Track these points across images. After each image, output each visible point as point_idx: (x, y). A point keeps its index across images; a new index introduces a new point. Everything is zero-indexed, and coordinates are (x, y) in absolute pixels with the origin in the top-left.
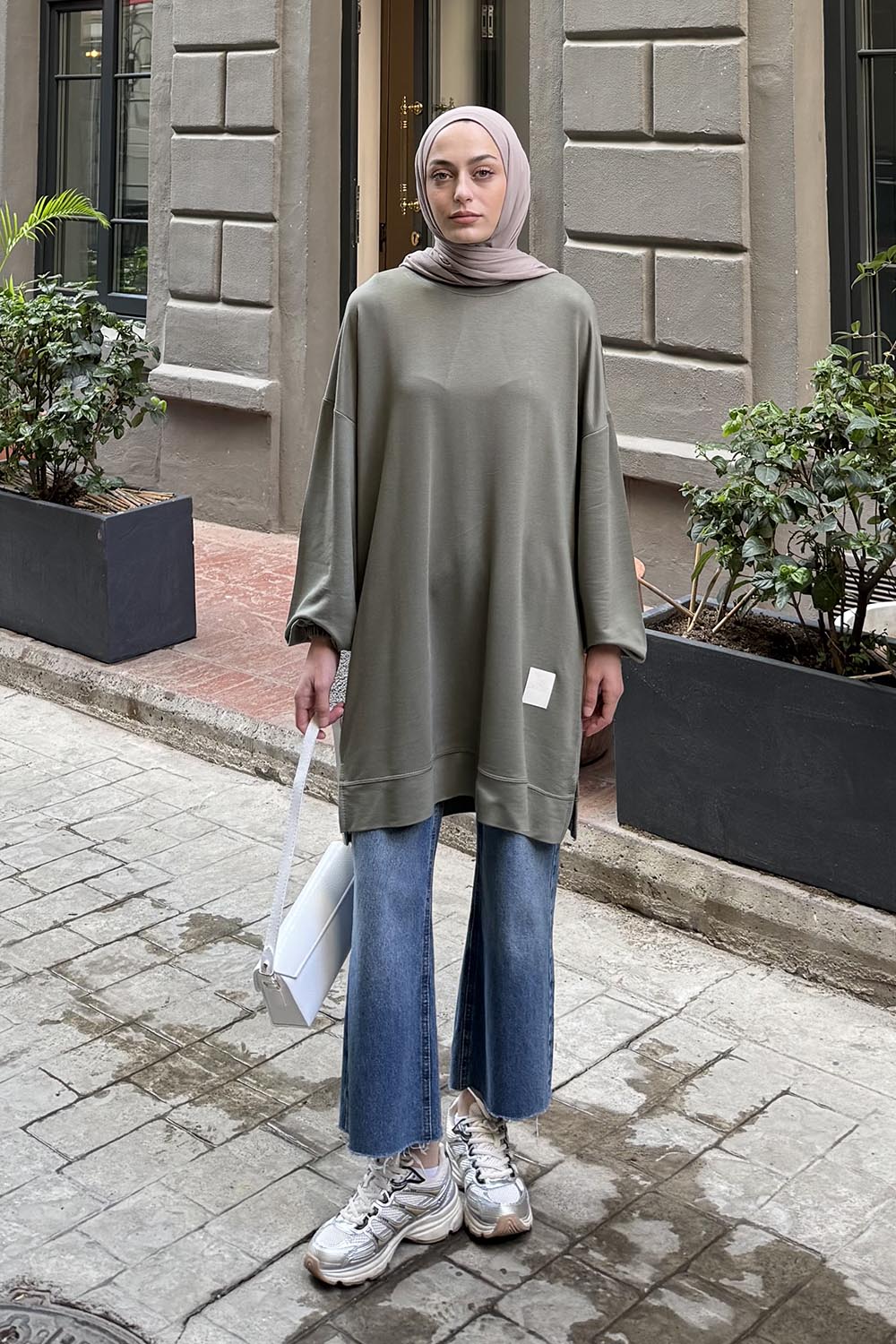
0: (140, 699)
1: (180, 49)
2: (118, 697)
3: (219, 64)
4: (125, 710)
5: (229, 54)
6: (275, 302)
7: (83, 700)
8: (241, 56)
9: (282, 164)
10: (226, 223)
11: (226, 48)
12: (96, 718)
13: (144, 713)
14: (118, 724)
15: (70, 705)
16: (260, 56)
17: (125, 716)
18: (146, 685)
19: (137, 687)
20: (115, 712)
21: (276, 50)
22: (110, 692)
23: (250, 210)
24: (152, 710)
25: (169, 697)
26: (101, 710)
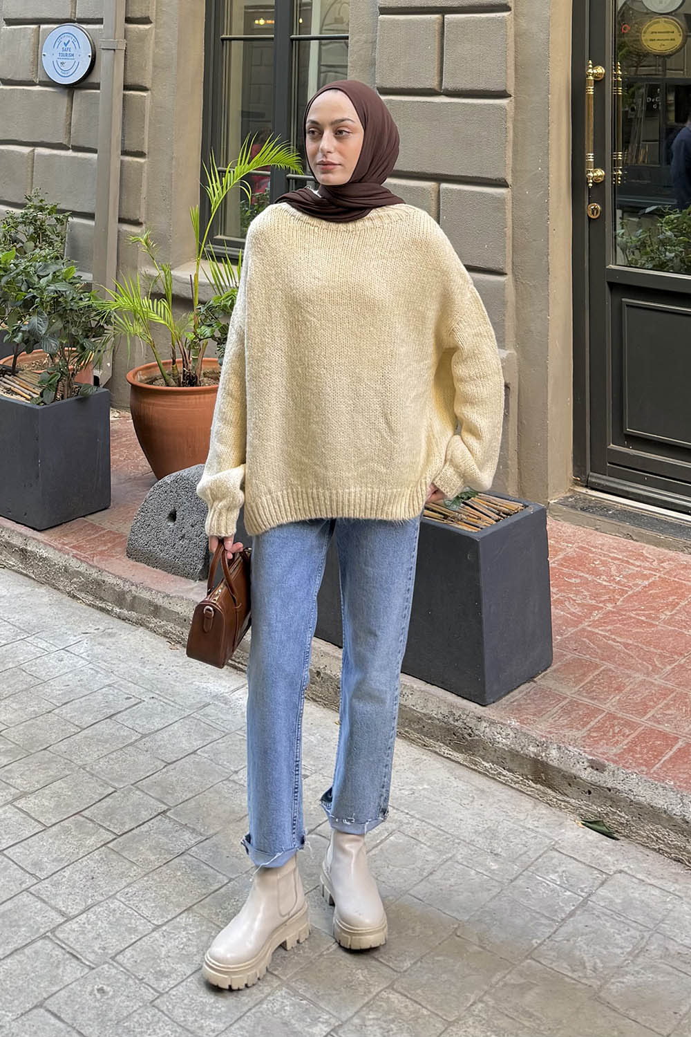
0: (551, 763)
1: (385, 11)
2: (514, 754)
3: (437, 27)
4: (526, 771)
5: (446, 16)
6: (508, 270)
7: (457, 748)
8: (462, 19)
9: (514, 128)
10: (444, 186)
11: (443, 11)
12: (480, 772)
13: (558, 781)
14: (517, 786)
15: (438, 750)
16: (488, 19)
17: (527, 779)
18: (555, 746)
19: (543, 746)
20: (509, 770)
21: (508, 13)
22: (500, 746)
23: (475, 175)
24: (572, 780)
25: (597, 766)
26: (486, 765)
